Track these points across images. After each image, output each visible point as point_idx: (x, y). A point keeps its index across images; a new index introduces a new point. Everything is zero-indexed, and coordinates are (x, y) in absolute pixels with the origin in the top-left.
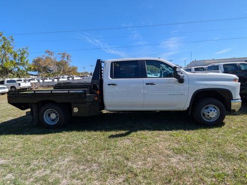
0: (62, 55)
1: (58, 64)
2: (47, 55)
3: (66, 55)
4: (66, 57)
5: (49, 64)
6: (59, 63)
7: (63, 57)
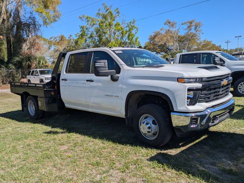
0: (189, 24)
1: (181, 40)
2: (167, 27)
3: (193, 24)
4: (193, 28)
5: (167, 40)
6: (183, 38)
7: (188, 27)
